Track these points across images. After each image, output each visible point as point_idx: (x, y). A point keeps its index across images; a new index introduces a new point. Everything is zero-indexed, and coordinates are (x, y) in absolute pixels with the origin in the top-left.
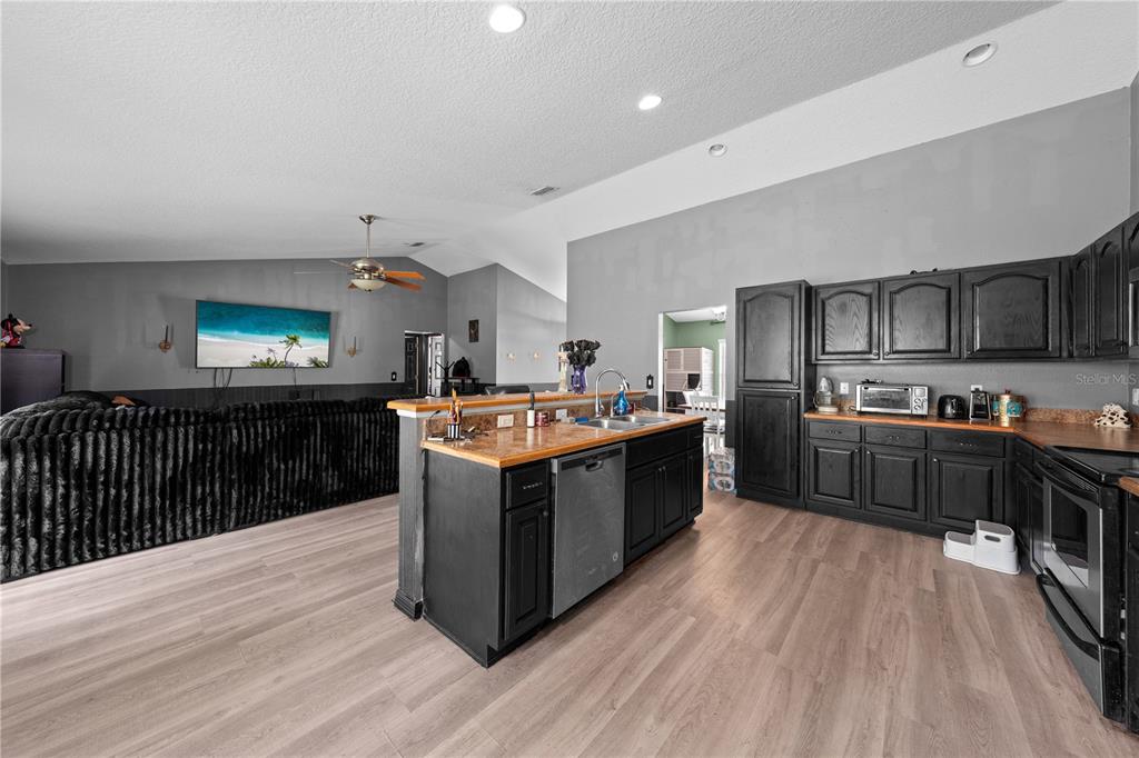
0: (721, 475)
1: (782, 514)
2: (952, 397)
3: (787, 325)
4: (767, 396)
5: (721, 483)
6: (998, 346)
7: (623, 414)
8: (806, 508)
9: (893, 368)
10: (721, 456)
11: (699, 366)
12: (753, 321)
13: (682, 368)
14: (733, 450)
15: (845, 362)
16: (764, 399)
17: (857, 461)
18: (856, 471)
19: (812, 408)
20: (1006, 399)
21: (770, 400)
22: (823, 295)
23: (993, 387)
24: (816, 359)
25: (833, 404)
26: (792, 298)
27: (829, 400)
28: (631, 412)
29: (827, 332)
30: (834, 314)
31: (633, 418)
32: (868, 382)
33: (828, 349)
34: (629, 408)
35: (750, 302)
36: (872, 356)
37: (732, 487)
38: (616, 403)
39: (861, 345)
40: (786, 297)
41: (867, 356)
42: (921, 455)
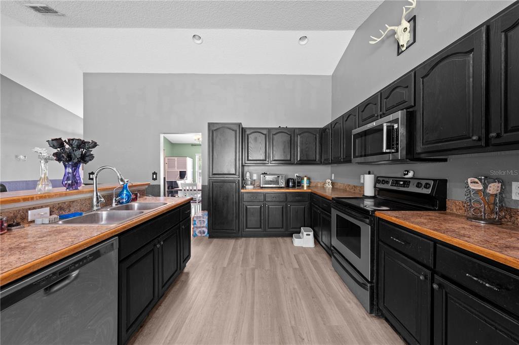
0: (200, 227)
1: (232, 242)
2: (292, 179)
3: (234, 145)
4: (224, 182)
5: (200, 232)
6: (304, 159)
7: (127, 202)
8: (242, 236)
9: (272, 167)
10: (200, 217)
11: (185, 167)
12: (217, 141)
13: (176, 168)
14: (206, 212)
15: (257, 165)
16: (222, 183)
17: (262, 210)
18: (262, 215)
19: (243, 187)
20: (305, 179)
21: (225, 183)
22: (248, 132)
23: (301, 175)
24: (245, 163)
25: (251, 184)
26: (236, 131)
27: (249, 183)
28: (135, 200)
29: (249, 150)
30: (252, 142)
31: (136, 205)
32: (265, 173)
33: (250, 158)
34: (133, 196)
35: (215, 131)
36: (266, 162)
37: (206, 233)
38: (120, 194)
39: (262, 157)
40: (233, 130)
41: (264, 162)
42: (284, 204)
